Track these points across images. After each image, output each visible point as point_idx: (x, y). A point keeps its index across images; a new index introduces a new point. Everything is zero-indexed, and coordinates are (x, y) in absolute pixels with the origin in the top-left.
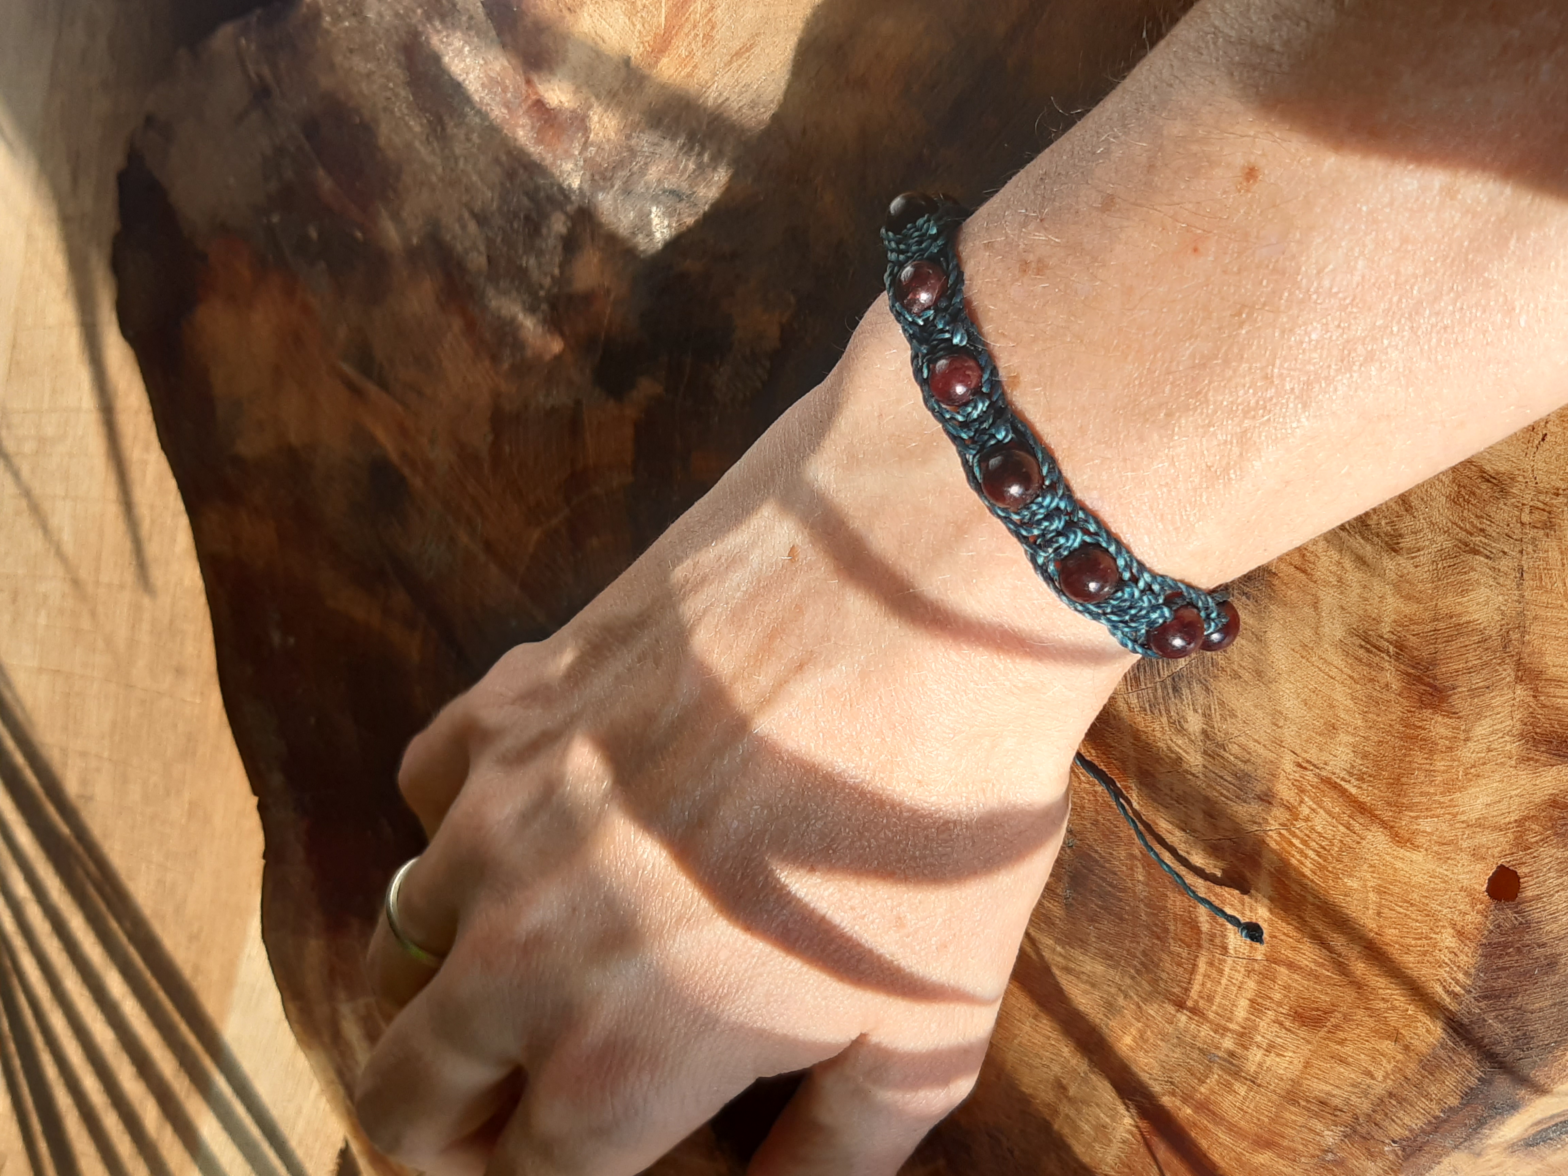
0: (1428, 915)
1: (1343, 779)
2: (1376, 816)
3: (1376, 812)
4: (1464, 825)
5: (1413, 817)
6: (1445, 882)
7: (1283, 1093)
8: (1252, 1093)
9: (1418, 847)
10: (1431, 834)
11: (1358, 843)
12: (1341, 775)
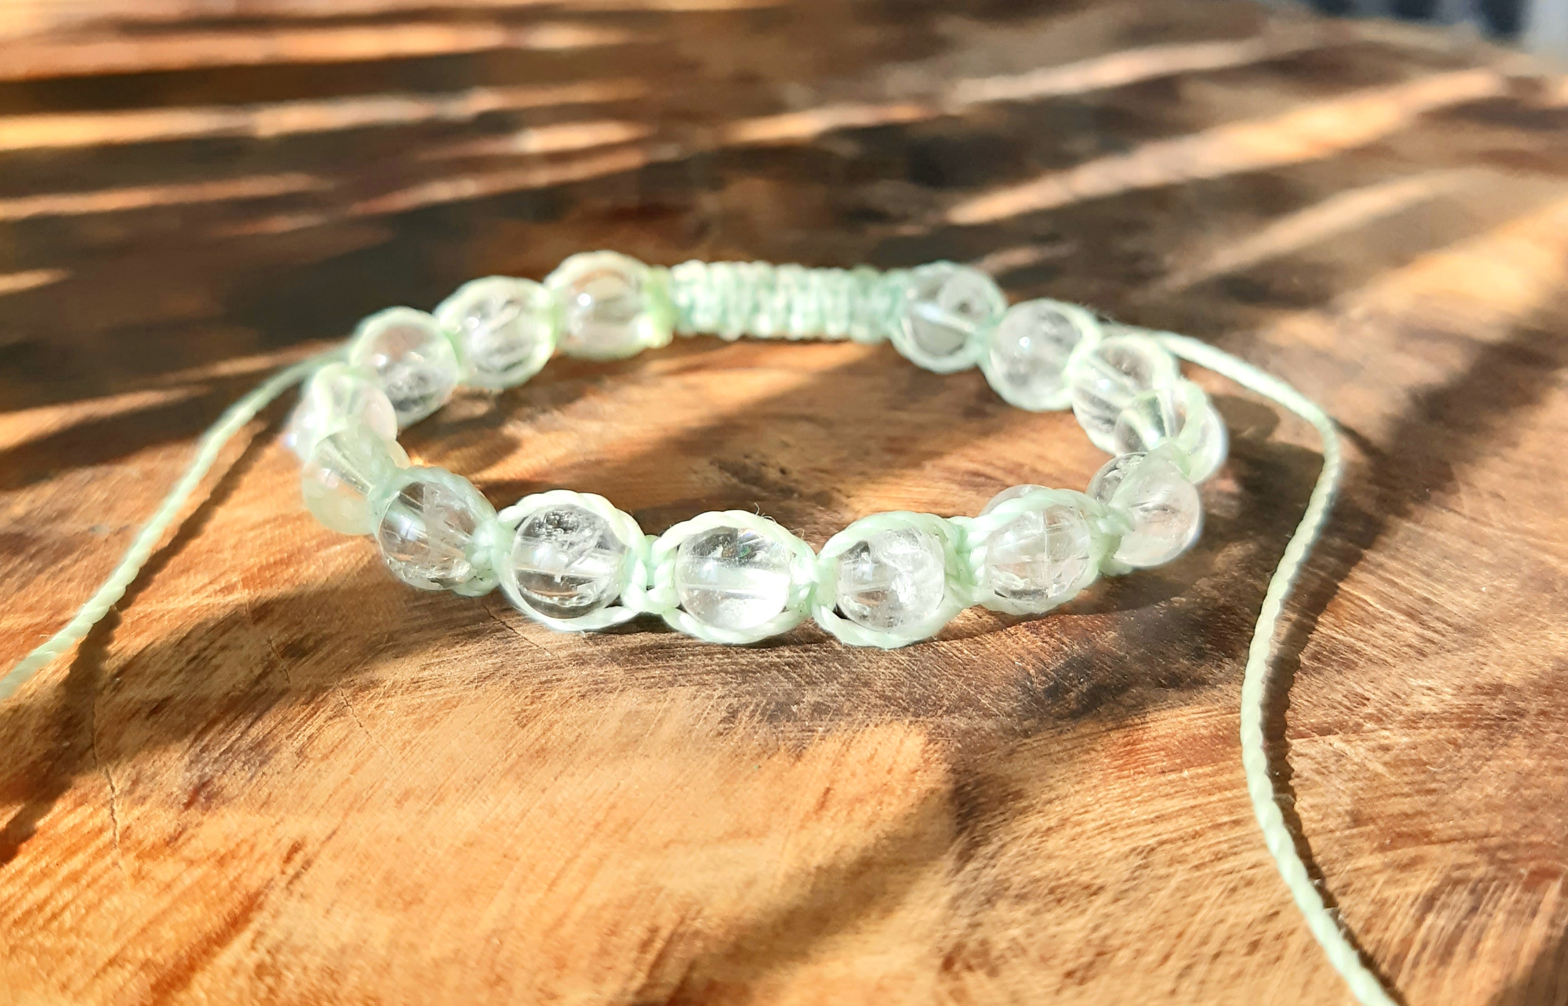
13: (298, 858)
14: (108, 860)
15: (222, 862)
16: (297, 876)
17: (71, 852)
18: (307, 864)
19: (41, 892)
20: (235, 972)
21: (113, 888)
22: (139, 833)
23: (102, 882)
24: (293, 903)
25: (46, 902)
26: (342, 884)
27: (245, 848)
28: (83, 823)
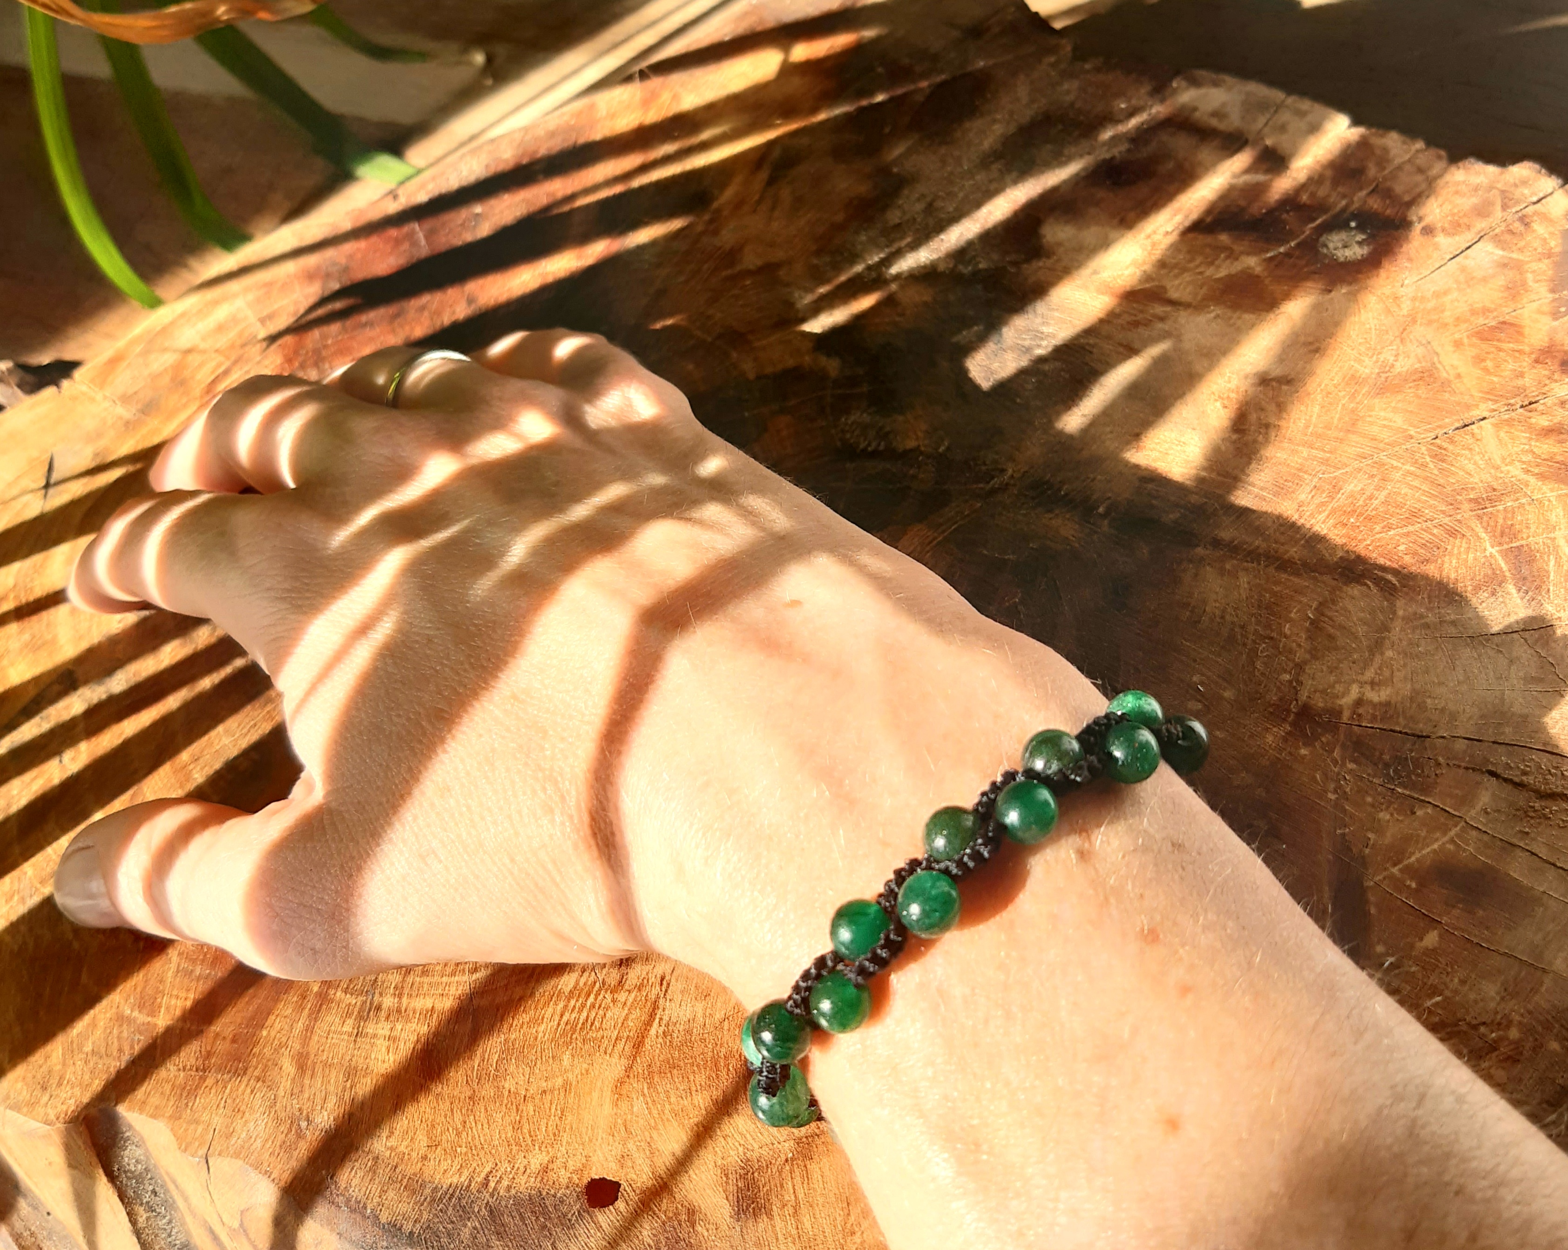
0: (554, 1135)
1: (661, 1019)
2: (635, 1057)
3: (638, 1058)
4: (648, 1140)
5: (642, 1092)
6: (590, 1141)
7: (353, 1064)
8: (346, 1037)
9: (617, 1105)
10: (632, 1113)
11: (606, 1053)
12: (664, 1017)
13: (665, 983)
14: (601, 996)
15: (639, 990)
16: (666, 991)
17: (588, 995)
18: (668, 984)
19: (584, 1014)
20: (657, 1037)
21: (607, 1008)
22: (608, 981)
23: (603, 1006)
24: (668, 1004)
25: (587, 1017)
26: (682, 992)
27: (645, 981)
28: (587, 980)
